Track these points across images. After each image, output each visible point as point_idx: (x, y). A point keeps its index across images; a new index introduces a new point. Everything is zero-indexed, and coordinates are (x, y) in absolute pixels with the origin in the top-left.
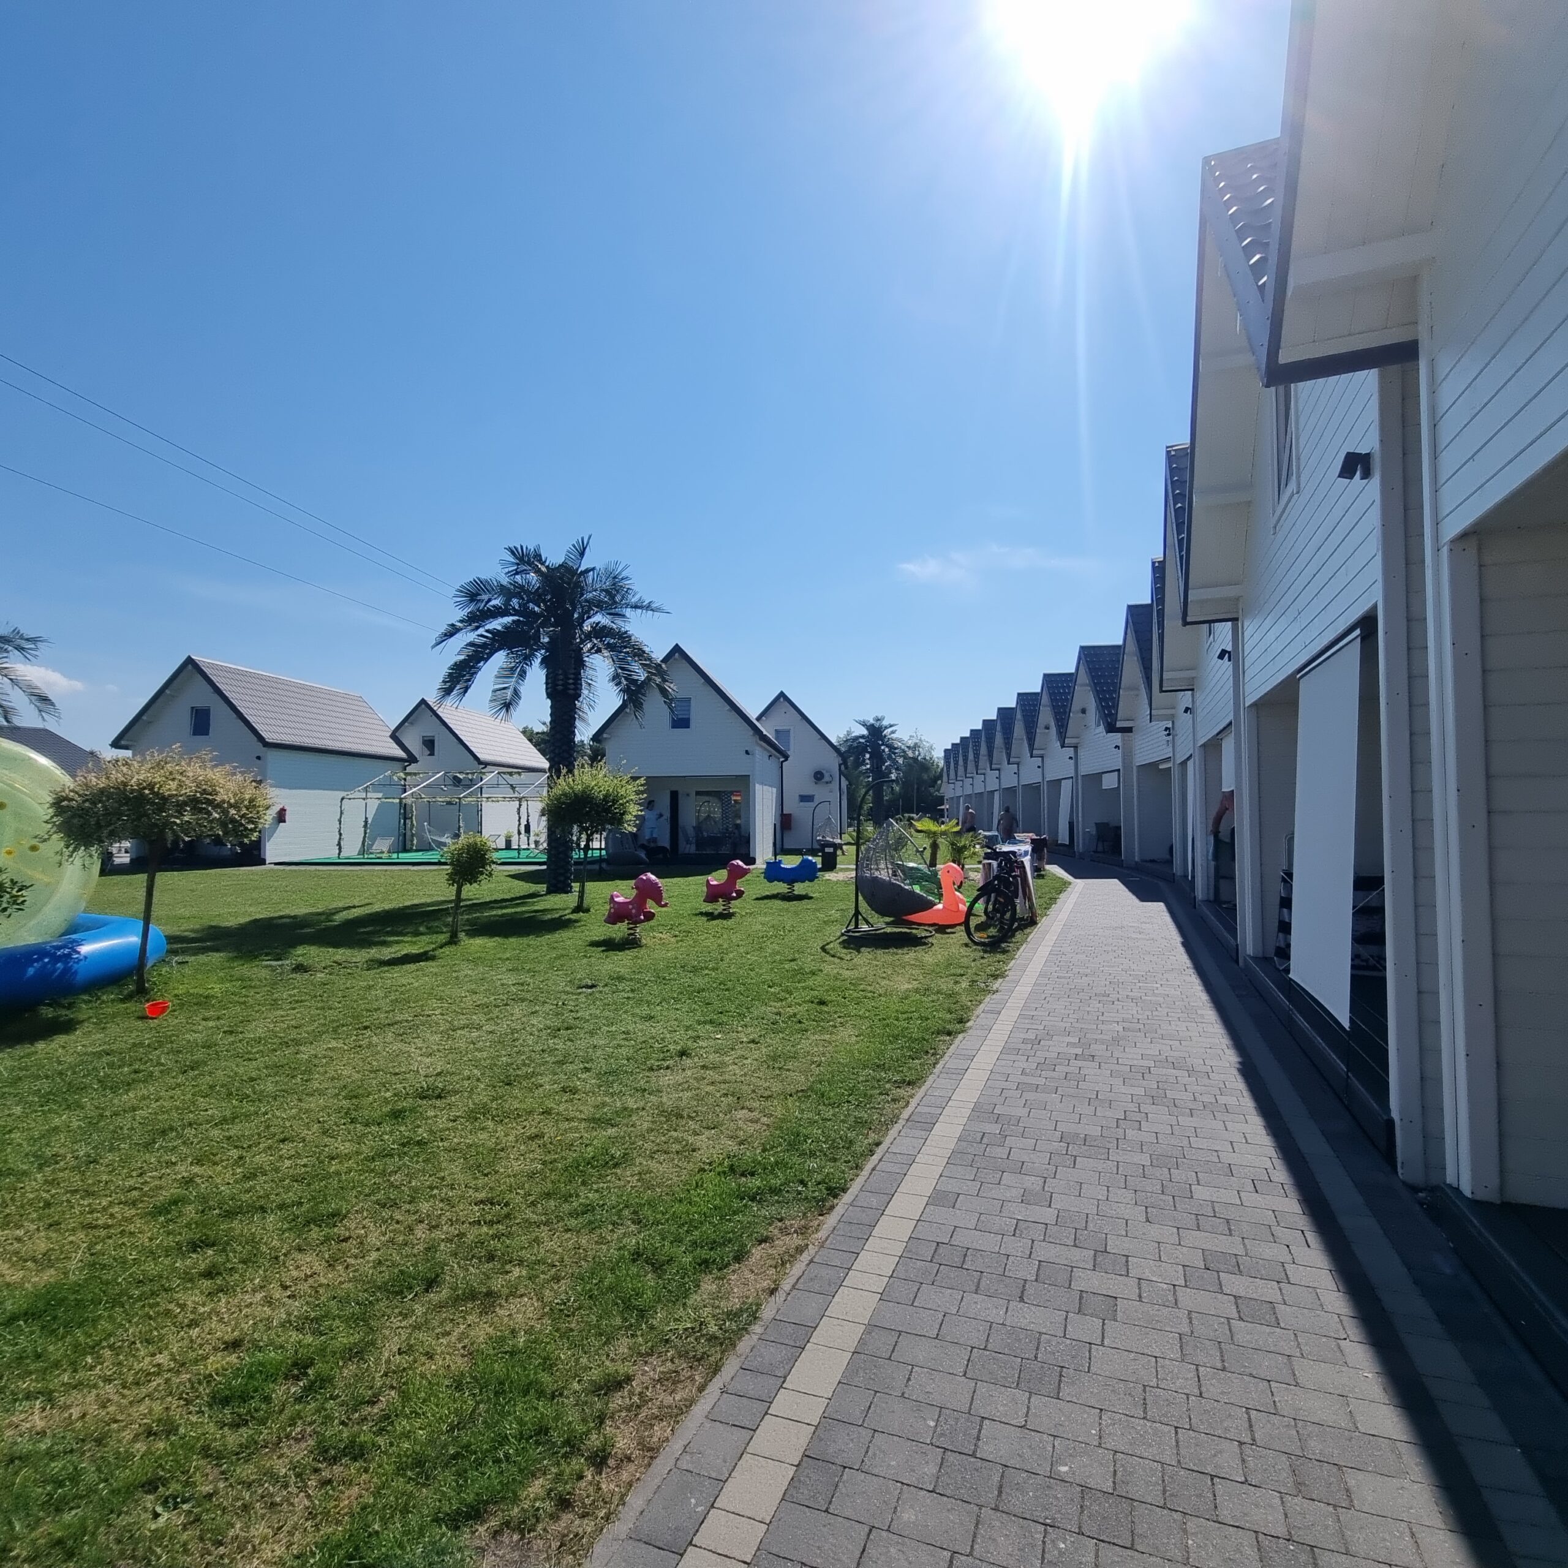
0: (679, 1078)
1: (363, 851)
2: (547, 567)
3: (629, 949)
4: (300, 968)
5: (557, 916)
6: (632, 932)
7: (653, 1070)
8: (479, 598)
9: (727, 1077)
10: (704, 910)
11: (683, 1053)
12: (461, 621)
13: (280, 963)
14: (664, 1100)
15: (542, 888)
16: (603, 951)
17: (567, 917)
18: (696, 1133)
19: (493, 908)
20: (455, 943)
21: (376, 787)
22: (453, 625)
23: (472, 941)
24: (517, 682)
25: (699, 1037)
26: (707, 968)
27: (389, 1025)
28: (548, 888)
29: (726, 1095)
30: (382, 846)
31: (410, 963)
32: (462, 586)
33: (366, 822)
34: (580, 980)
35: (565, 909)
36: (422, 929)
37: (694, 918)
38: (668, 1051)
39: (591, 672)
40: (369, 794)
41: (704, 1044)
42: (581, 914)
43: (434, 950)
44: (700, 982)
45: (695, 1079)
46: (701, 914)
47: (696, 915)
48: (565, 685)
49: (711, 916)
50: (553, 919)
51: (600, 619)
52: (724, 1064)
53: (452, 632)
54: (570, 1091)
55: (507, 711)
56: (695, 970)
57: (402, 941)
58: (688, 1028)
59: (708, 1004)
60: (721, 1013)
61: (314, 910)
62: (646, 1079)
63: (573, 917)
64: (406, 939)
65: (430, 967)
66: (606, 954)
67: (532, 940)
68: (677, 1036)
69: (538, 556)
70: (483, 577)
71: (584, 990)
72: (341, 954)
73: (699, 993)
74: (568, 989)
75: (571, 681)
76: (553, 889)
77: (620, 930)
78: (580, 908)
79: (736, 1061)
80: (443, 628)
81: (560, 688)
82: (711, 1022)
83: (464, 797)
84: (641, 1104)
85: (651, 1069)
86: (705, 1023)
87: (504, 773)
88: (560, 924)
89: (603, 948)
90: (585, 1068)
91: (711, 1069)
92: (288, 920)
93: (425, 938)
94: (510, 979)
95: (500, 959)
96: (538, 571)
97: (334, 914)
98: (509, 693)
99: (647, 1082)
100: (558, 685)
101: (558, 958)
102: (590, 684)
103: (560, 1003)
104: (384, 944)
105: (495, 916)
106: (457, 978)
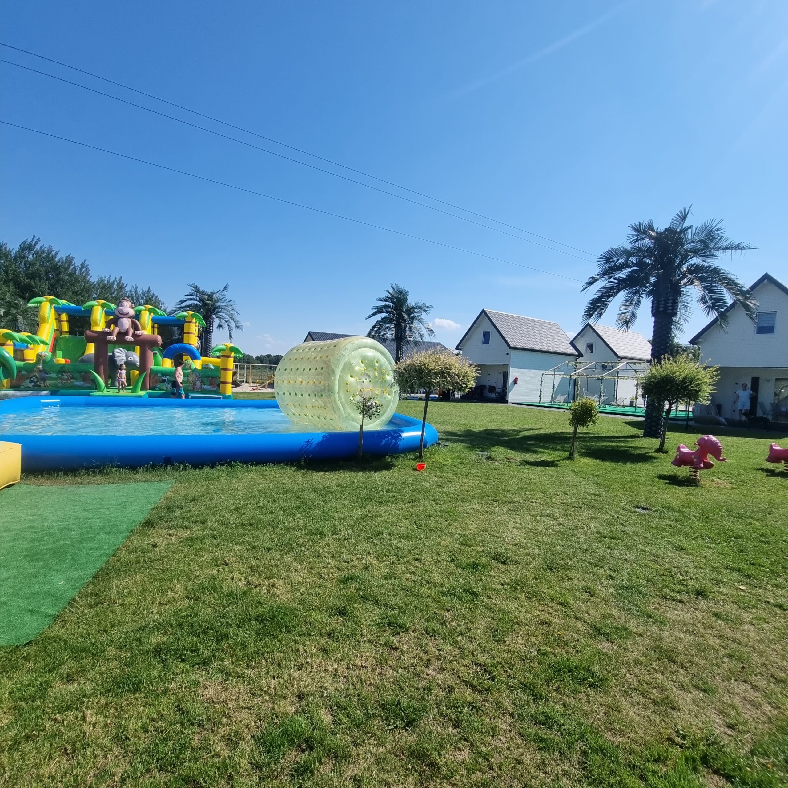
0: (688, 618)
1: (551, 401)
2: (657, 233)
3: (688, 486)
4: (489, 458)
5: (643, 452)
6: (694, 474)
7: (666, 598)
8: (611, 260)
9: (739, 636)
10: (765, 467)
11: (700, 593)
12: (598, 275)
13: (482, 453)
14: (665, 634)
15: (641, 432)
16: (666, 483)
17: (650, 454)
18: (682, 687)
19: (605, 441)
20: (571, 459)
21: (560, 369)
22: (593, 278)
23: (582, 459)
24: (634, 308)
25: (722, 582)
26: (752, 517)
27: (509, 502)
28: (644, 433)
29: (730, 656)
30: (561, 399)
31: (541, 466)
32: (602, 255)
33: (554, 386)
34: (639, 502)
35: (651, 449)
36: (559, 447)
37: (755, 472)
38: (687, 586)
39: (688, 298)
40: (556, 373)
41: (725, 590)
42: (661, 453)
43: (559, 461)
44: (739, 528)
45: (703, 624)
46: (762, 470)
47: (757, 470)
48: (666, 308)
49: (771, 473)
50: (639, 454)
51: (696, 261)
52: (739, 621)
53: (593, 281)
54: (590, 592)
55: (627, 325)
56: (739, 517)
57: (545, 453)
58: (714, 569)
59: (742, 551)
60: (753, 564)
61: (514, 428)
62: (657, 606)
63: (654, 455)
64: (547, 451)
65: (551, 471)
66: (667, 486)
67: (619, 466)
68: (700, 574)
69: (651, 227)
70: (614, 247)
71: (640, 510)
72: (512, 454)
73: (736, 538)
74: (627, 506)
75: (670, 305)
76: (647, 435)
77: (684, 471)
78: (660, 450)
79: (754, 621)
80: (587, 280)
81: (661, 309)
82: (739, 570)
83: (606, 376)
84: (641, 630)
85: (665, 597)
86: (733, 569)
87: (631, 363)
88: (644, 458)
89: (667, 481)
90: (610, 576)
91: (724, 620)
92: (500, 432)
93: (557, 453)
94: (592, 490)
95: (592, 474)
96: (651, 237)
97: (521, 432)
98: (629, 315)
99: (656, 609)
100: (660, 308)
101: (630, 482)
102: (686, 306)
103: (616, 516)
104: (535, 452)
105: (603, 446)
106: (561, 481)
